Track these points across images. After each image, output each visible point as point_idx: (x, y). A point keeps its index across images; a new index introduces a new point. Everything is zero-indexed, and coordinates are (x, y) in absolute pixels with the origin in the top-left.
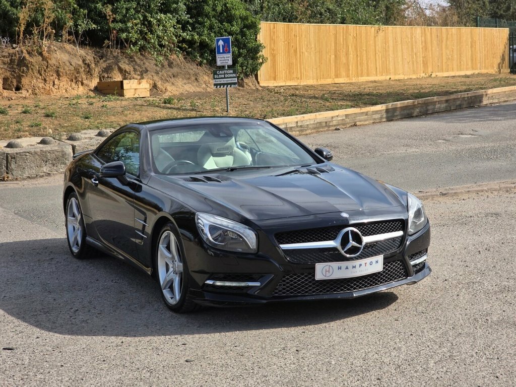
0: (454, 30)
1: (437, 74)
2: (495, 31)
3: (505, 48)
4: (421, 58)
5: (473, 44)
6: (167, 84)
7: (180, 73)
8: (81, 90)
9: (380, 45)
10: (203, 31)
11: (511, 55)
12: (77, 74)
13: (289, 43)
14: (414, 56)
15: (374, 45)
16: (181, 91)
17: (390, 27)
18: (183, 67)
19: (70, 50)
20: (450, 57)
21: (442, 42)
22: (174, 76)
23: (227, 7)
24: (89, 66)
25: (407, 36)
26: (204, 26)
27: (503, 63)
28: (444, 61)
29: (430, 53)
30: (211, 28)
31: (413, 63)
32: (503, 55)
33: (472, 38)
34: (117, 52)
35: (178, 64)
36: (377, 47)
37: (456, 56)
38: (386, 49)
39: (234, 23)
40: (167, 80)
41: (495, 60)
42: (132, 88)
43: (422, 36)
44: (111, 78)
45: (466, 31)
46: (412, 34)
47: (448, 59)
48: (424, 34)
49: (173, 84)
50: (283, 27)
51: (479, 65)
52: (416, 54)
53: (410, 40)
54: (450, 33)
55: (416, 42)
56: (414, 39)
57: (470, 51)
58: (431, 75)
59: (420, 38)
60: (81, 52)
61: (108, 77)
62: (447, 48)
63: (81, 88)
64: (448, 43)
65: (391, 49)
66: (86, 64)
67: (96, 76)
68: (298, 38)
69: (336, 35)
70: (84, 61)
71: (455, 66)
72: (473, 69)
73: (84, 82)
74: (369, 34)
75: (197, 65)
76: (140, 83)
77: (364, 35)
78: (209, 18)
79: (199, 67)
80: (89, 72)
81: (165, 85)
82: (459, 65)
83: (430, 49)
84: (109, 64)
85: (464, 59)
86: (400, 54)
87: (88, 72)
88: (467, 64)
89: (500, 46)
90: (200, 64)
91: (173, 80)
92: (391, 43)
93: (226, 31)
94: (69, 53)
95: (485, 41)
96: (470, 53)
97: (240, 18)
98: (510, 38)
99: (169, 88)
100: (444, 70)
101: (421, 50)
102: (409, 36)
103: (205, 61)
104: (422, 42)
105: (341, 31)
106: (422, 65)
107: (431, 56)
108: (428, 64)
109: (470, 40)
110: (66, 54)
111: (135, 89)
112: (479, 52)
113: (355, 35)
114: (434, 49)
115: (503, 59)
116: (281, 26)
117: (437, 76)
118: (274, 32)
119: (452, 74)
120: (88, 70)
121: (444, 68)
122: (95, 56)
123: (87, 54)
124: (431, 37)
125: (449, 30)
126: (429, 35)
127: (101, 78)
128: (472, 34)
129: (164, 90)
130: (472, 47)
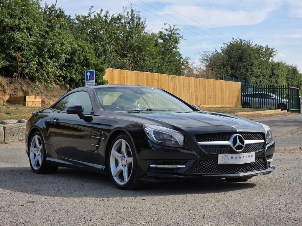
0: (212, 81)
1: (203, 106)
2: (234, 83)
3: (239, 93)
4: (194, 96)
5: (222, 89)
6: (50, 101)
7: (58, 95)
9: (171, 87)
10: (72, 71)
11: (242, 98)
13: (120, 81)
14: (191, 94)
15: (168, 86)
17: (177, 77)
18: (60, 92)
20: (210, 96)
21: (206, 87)
22: (54, 97)
23: (87, 58)
24: (4, 87)
25: (186, 82)
26: (73, 69)
27: (238, 102)
28: (207, 98)
29: (199, 93)
30: (77, 70)
31: (190, 98)
32: (238, 97)
34: (21, 80)
35: (56, 90)
36: (170, 87)
37: (213, 96)
38: (175, 89)
39: (90, 68)
40: (50, 99)
41: (234, 100)
42: (31, 101)
43: (194, 83)
44: (17, 95)
45: (218, 82)
46: (189, 81)
47: (209, 97)
48: (195, 82)
49: (54, 101)
50: (117, 71)
51: (225, 102)
52: (191, 93)
53: (188, 85)
54: (210, 83)
55: (191, 86)
56: (190, 84)
57: (220, 94)
58: (200, 106)
59: (194, 84)
61: (15, 95)
62: (208, 91)
64: (209, 88)
65: (178, 89)
66: (2, 86)
67: (8, 93)
68: (125, 79)
69: (147, 79)
70: (1, 84)
71: (212, 102)
72: (222, 104)
73: (1, 97)
74: (165, 79)
76: (36, 98)
77: (163, 80)
78: (76, 64)
81: (49, 101)
82: (214, 101)
83: (199, 91)
84: (16, 87)
85: (218, 99)
86: (182, 92)
87: (3, 91)
88: (219, 102)
89: (236, 92)
92: (178, 86)
95: (228, 88)
96: (220, 95)
97: (93, 65)
98: (241, 88)
99: (51, 103)
100: (207, 104)
101: (194, 91)
102: (188, 82)
104: (195, 87)
105: (150, 76)
106: (195, 100)
107: (199, 95)
108: (198, 100)
109: (220, 87)
111: (33, 102)
112: (225, 95)
113: (158, 79)
114: (201, 91)
115: (238, 100)
116: (116, 71)
117: (203, 107)
118: (112, 74)
119: (211, 106)
120: (3, 90)
121: (207, 102)
122: (8, 82)
123: (3, 80)
124: (200, 84)
125: (209, 81)
126: (198, 83)
127: (11, 95)
128: (221, 84)
129: (48, 104)
130: (221, 91)
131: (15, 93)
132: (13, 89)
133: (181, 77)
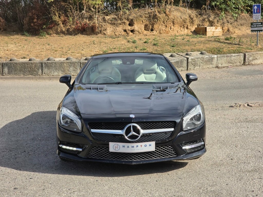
6: (236, 29)
7: (246, 23)
8: (186, 31)
12: (184, 23)
16: (244, 33)
18: (248, 20)
19: (182, 11)
22: (241, 25)
24: (192, 19)
34: (209, 12)
35: (245, 19)
40: (236, 27)
44: (203, 25)
49: (239, 29)
60: (189, 11)
61: (202, 25)
63: (186, 30)
66: (191, 18)
67: (196, 24)
70: (190, 16)
73: (189, 27)
76: (216, 29)
81: (234, 30)
84: (203, 18)
87: (192, 22)
91: (240, 27)
94: (182, 12)
99: (236, 32)
110: (179, 13)
120: (191, 21)
122: (197, 14)
123: (192, 13)
127: (198, 25)
129: (233, 32)
131: (202, 23)
132: (201, 20)
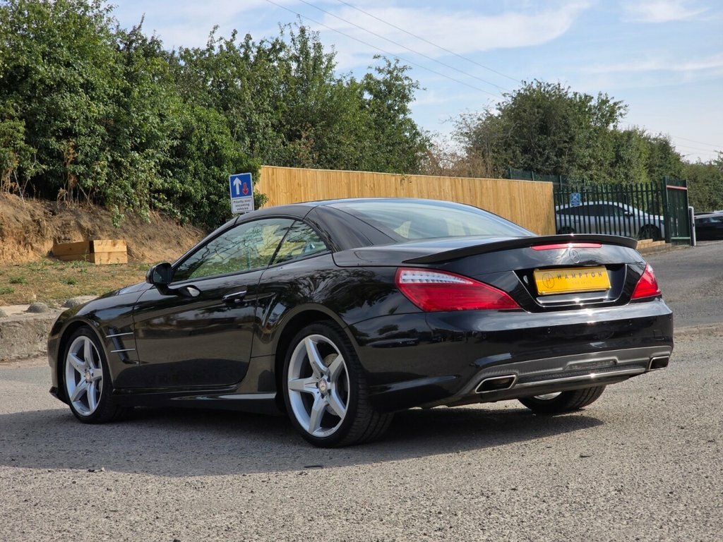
0: (489, 182)
2: (537, 184)
3: (550, 208)
5: (512, 199)
6: (144, 248)
7: (158, 234)
8: (31, 257)
10: (186, 178)
11: (558, 218)
12: (26, 233)
13: (291, 194)
17: (414, 177)
18: (160, 227)
19: (14, 201)
21: (476, 198)
22: (150, 238)
23: (215, 145)
24: (38, 223)
25: (434, 189)
26: (187, 171)
27: (549, 228)
30: (195, 174)
32: (548, 217)
33: (510, 195)
34: (72, 205)
35: (153, 223)
39: (225, 167)
40: (143, 244)
41: (539, 223)
42: (105, 251)
43: (452, 190)
44: (69, 240)
45: (502, 183)
46: (440, 187)
48: (454, 186)
49: (150, 248)
50: (284, 172)
53: (438, 194)
54: (485, 187)
57: (509, 211)
59: (450, 192)
60: (27, 204)
61: (65, 239)
63: (31, 254)
66: (34, 221)
67: (49, 237)
68: (302, 188)
69: (348, 185)
70: (32, 216)
73: (33, 245)
74: (389, 184)
75: (177, 224)
76: (115, 245)
77: (383, 186)
78: (193, 159)
79: (180, 227)
80: (40, 233)
81: (141, 250)
84: (65, 221)
87: (39, 231)
89: (543, 205)
90: (181, 223)
91: (149, 243)
93: (214, 177)
94: (13, 205)
95: (525, 198)
96: (510, 213)
97: (231, 160)
98: (554, 195)
99: (146, 254)
102: (437, 188)
103: (187, 218)
104: (453, 197)
105: (355, 179)
109: (508, 197)
110: (10, 207)
111: (109, 253)
113: (372, 186)
115: (549, 222)
116: (282, 171)
118: (273, 180)
120: (37, 229)
122: (46, 211)
123: (35, 207)
124: (463, 191)
125: (483, 182)
126: (459, 187)
127: (56, 240)
128: (510, 188)
129: (140, 256)
130: (511, 205)
131: (64, 234)
132: (60, 225)
133: (423, 178)
